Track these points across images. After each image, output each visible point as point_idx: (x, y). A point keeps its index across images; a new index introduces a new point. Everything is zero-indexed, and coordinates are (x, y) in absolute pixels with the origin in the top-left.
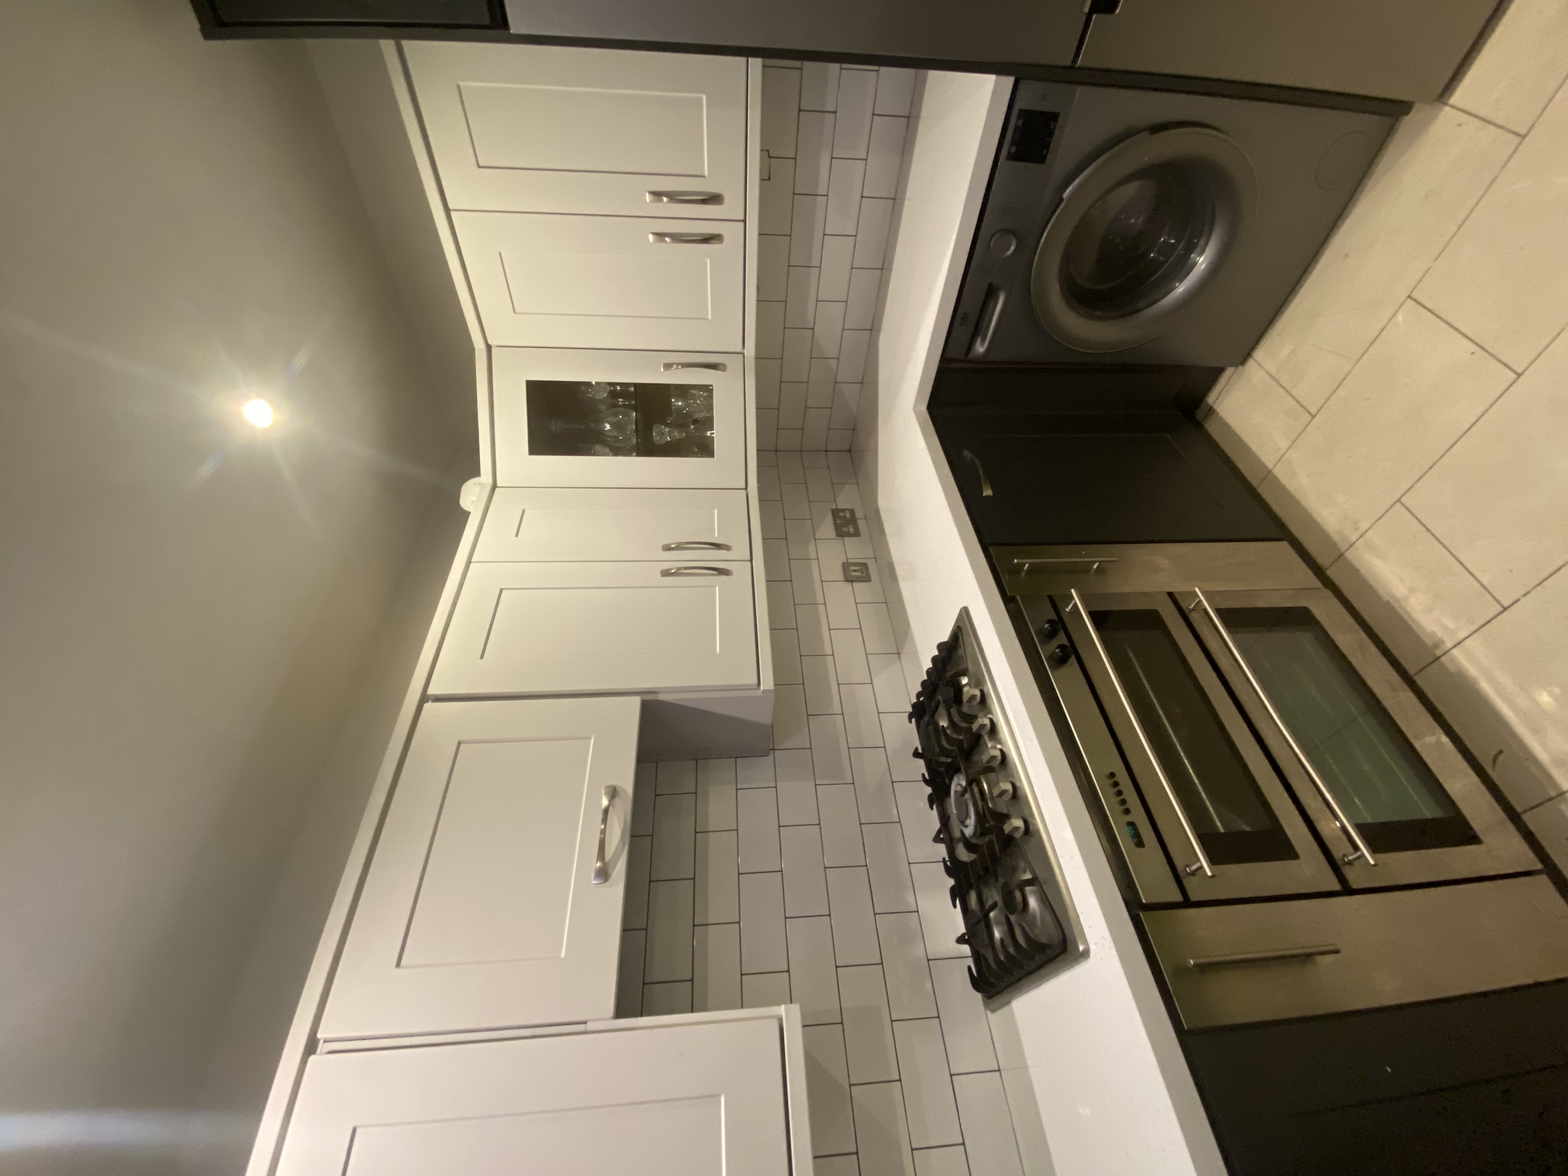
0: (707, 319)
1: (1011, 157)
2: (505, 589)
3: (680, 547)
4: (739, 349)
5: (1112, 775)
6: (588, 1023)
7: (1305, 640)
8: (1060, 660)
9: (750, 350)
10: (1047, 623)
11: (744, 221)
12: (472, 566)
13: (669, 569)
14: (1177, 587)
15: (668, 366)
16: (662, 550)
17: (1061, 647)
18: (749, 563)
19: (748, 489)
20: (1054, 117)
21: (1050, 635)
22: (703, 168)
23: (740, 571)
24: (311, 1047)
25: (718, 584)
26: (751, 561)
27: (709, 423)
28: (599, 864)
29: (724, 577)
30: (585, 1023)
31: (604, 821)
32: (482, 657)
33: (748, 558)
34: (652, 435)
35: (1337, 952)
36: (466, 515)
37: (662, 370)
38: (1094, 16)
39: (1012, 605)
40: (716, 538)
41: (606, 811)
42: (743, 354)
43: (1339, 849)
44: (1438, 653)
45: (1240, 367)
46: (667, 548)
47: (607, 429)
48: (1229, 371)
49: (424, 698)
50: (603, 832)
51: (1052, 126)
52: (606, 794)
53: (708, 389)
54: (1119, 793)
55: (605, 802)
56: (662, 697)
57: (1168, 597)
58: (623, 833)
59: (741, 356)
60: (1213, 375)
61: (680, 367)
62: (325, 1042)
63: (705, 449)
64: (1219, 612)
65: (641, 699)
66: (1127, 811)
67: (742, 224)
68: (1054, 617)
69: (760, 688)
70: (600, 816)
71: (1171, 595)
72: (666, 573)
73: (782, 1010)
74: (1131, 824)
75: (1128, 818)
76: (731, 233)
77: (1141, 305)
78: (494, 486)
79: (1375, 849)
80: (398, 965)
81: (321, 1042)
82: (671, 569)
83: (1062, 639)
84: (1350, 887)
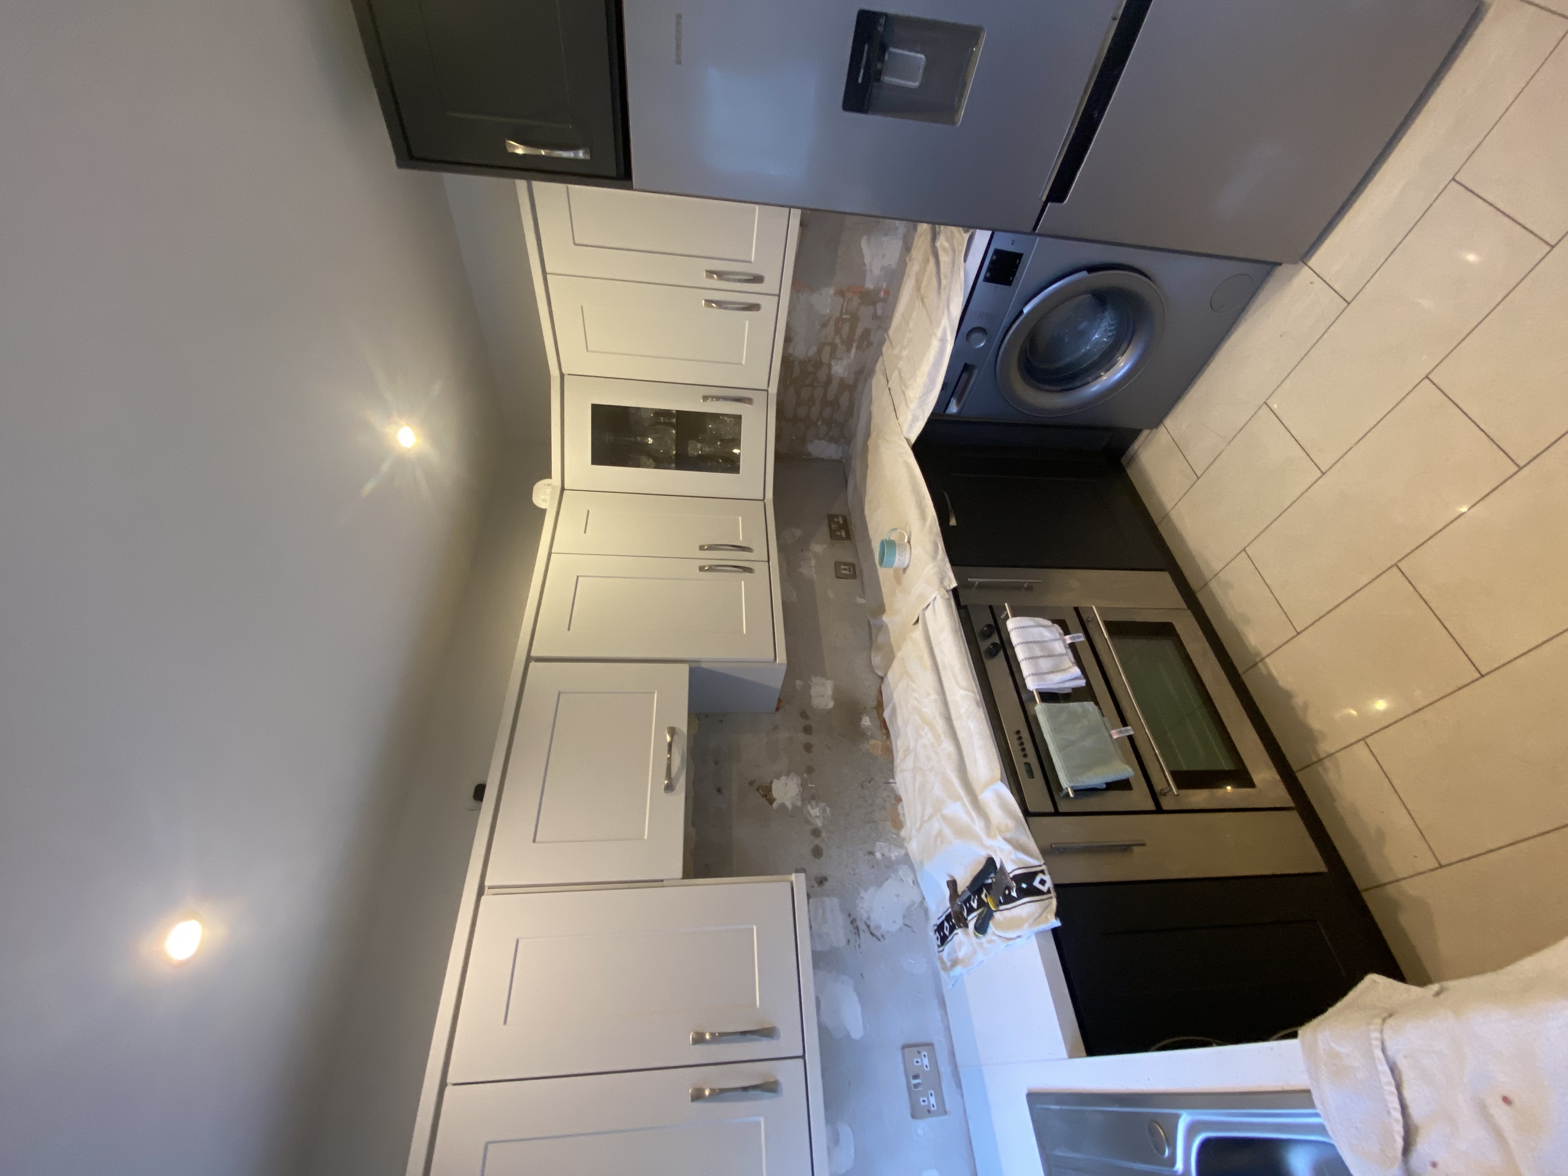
0: (741, 364)
1: (986, 279)
2: (582, 576)
3: (712, 548)
4: (765, 388)
5: (1018, 732)
6: (664, 882)
7: (1166, 646)
8: (992, 653)
9: (773, 389)
10: (986, 626)
11: (779, 296)
12: (553, 555)
13: (703, 566)
14: (1082, 604)
15: (705, 398)
16: (699, 550)
17: (994, 644)
18: (767, 563)
19: (765, 501)
20: (1019, 256)
21: (987, 635)
22: (751, 256)
23: (760, 569)
24: (481, 892)
25: (742, 582)
26: (768, 561)
27: (737, 443)
28: (666, 782)
29: (748, 574)
30: (662, 881)
31: (670, 751)
32: (569, 629)
33: (766, 559)
34: (688, 449)
35: (1144, 845)
36: (543, 512)
37: (702, 401)
38: (1049, 204)
39: (963, 611)
40: (741, 540)
41: (670, 745)
42: (767, 391)
43: (1159, 785)
44: (1258, 659)
45: (1155, 430)
46: (702, 548)
47: (649, 443)
48: (1145, 432)
49: (529, 659)
50: (669, 759)
51: (1018, 262)
52: (668, 733)
53: (738, 418)
54: (1022, 744)
55: (668, 739)
56: (704, 665)
57: (1074, 610)
58: (682, 761)
59: (766, 392)
60: (1135, 434)
61: (715, 399)
62: (489, 888)
63: (731, 465)
64: (1107, 624)
65: (689, 666)
66: (1025, 756)
67: (777, 298)
68: (992, 623)
69: (776, 662)
70: (666, 749)
71: (1076, 609)
72: (702, 569)
73: (793, 877)
74: (1027, 764)
75: (1026, 760)
76: (768, 305)
77: (1078, 384)
78: (563, 489)
79: (1179, 786)
80: (534, 841)
81: (486, 888)
82: (705, 567)
83: (995, 639)
84: (1161, 808)
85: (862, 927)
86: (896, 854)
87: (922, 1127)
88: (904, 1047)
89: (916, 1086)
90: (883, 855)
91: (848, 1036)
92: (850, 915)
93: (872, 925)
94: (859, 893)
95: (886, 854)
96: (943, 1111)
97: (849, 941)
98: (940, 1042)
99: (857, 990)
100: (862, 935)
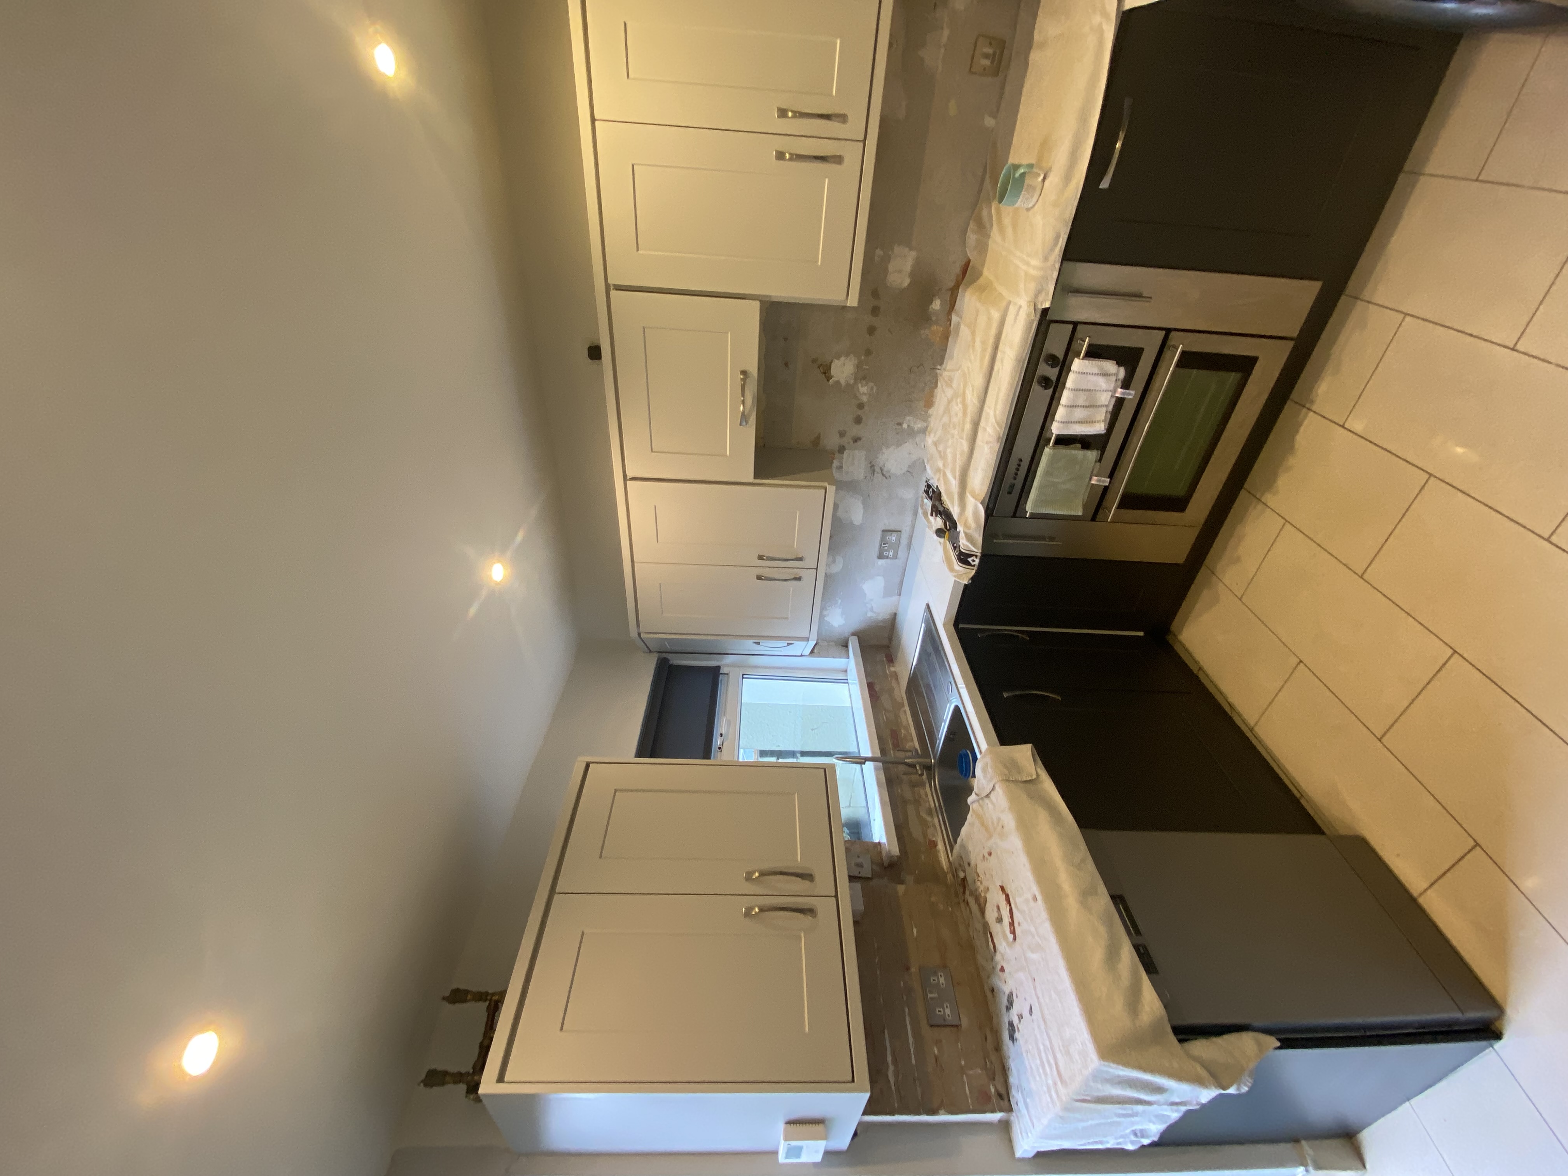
8: (1044, 384)
10: (1054, 356)
17: (1051, 377)
57: (1164, 335)
68: (1061, 357)
71: (1168, 330)
74: (1013, 483)
83: (1055, 373)
85: (877, 469)
86: (919, 426)
87: (881, 562)
88: (883, 531)
89: (883, 547)
90: (909, 426)
91: (852, 523)
92: (871, 462)
93: (885, 469)
94: (881, 450)
95: (912, 424)
96: (895, 557)
97: (866, 477)
98: (906, 530)
99: (864, 503)
100: (875, 474)
